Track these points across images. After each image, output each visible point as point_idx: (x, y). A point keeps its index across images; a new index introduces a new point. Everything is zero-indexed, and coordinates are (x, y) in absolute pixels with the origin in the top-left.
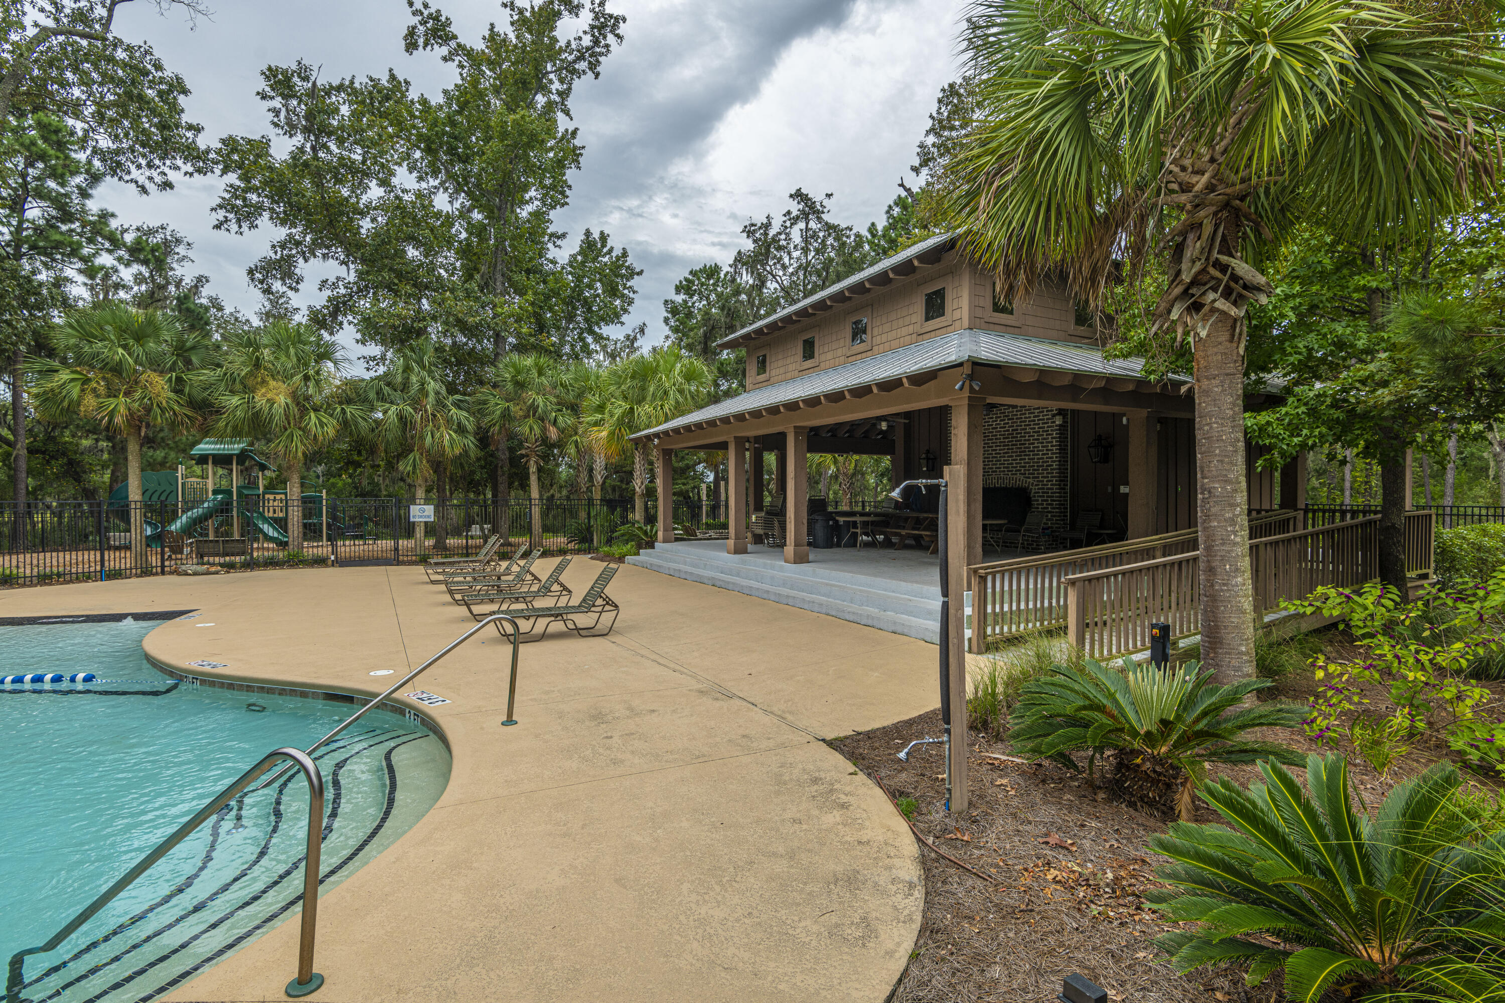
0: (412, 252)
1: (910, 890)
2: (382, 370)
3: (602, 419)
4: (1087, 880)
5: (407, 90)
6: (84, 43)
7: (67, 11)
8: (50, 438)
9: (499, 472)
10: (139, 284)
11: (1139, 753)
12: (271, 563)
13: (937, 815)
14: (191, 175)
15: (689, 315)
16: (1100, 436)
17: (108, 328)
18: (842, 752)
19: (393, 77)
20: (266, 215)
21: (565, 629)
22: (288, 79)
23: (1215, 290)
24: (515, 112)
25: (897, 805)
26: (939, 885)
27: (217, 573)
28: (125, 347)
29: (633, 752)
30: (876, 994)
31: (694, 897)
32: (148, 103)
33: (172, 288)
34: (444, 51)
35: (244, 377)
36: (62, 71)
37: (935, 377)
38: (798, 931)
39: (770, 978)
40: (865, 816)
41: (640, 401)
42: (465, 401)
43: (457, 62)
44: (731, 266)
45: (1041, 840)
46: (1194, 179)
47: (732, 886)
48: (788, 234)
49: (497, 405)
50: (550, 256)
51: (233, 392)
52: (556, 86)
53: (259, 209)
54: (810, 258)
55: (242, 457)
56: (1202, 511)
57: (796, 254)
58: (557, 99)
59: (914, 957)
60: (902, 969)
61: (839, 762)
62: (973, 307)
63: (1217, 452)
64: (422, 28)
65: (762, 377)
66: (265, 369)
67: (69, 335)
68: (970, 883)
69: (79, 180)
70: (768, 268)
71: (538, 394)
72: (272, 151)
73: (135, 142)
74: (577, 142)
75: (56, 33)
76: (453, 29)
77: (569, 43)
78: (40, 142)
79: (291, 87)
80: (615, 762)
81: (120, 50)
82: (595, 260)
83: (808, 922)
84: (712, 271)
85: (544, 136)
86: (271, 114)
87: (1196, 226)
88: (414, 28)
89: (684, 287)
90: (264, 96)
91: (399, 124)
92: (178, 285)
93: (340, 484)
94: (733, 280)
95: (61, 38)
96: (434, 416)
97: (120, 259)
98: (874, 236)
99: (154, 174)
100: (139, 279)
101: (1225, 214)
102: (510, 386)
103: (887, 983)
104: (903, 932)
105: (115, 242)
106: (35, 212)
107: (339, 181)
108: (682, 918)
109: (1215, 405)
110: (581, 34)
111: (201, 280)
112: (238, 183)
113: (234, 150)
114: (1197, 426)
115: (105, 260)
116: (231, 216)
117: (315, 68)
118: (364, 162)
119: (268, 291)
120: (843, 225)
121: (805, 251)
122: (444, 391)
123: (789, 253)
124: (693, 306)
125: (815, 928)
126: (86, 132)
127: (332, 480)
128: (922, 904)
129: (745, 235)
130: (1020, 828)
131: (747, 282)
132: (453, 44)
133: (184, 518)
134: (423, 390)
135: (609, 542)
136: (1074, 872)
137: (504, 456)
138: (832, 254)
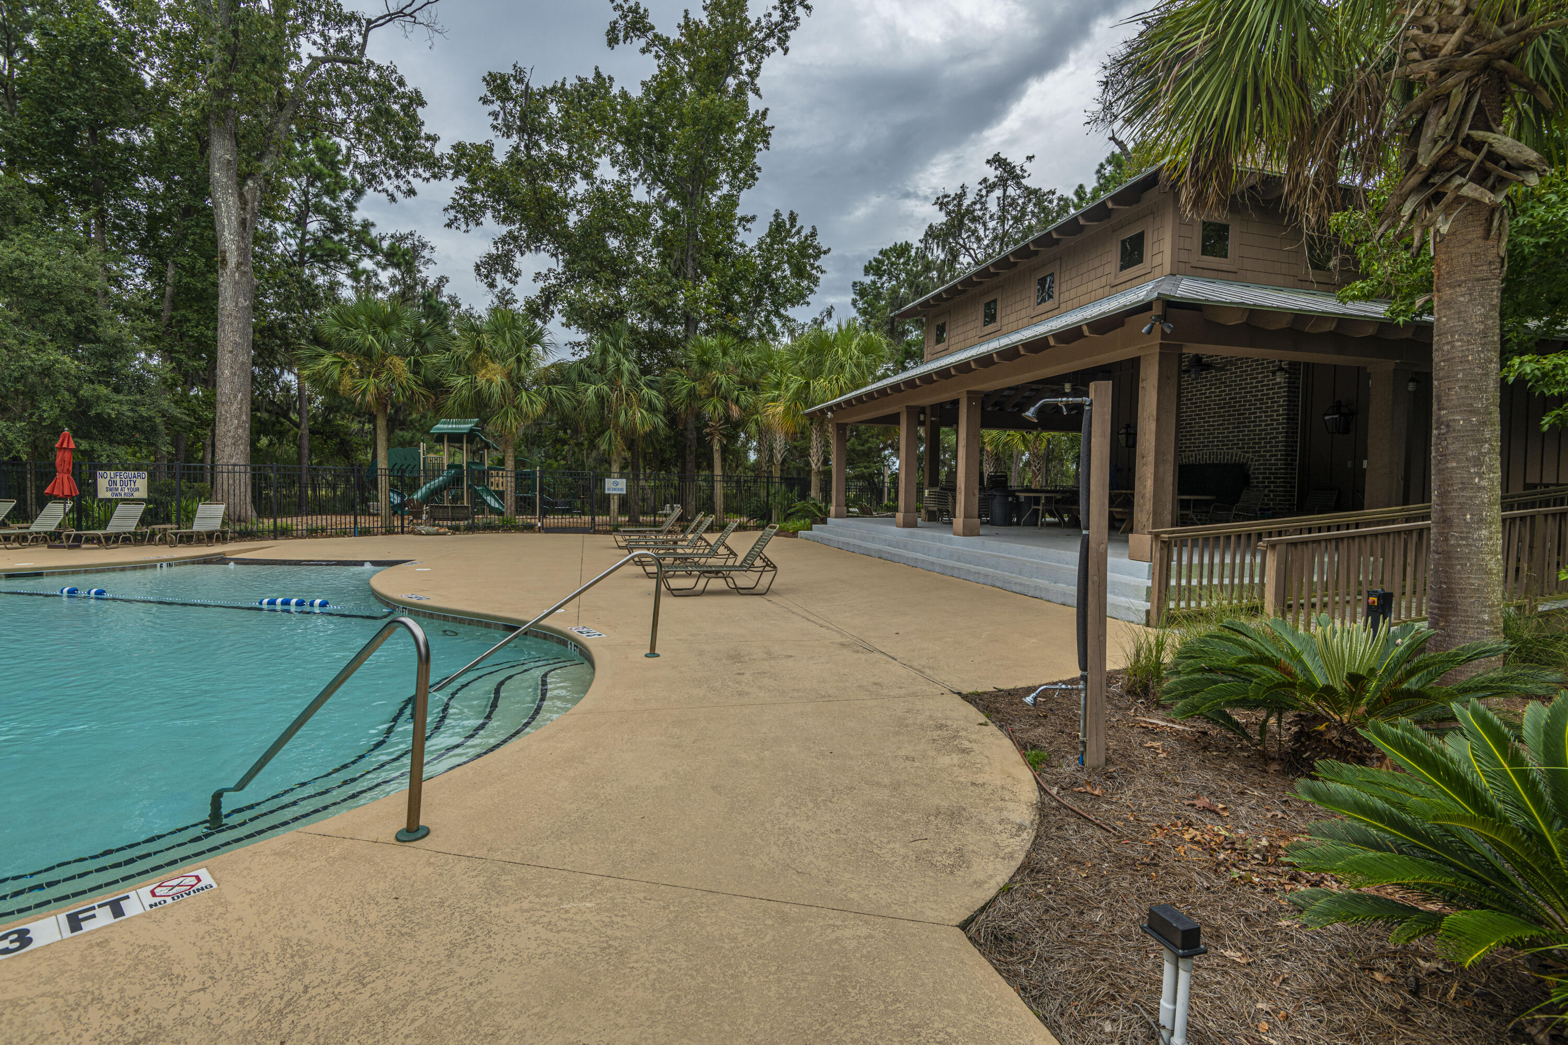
0: (613, 243)
1: (1018, 831)
2: (586, 354)
3: (779, 396)
4: (1233, 843)
5: (611, 86)
6: (345, 68)
7: (333, 41)
8: (327, 421)
9: (688, 451)
10: (394, 286)
11: (1324, 719)
12: (489, 528)
13: (1068, 768)
14: (428, 180)
15: (878, 296)
16: (1339, 402)
17: (362, 318)
18: (976, 705)
19: (598, 75)
20: (489, 214)
21: (726, 587)
22: (505, 81)
23: (1462, 174)
24: (705, 96)
25: (1024, 756)
26: (1053, 830)
27: (444, 534)
28: (374, 334)
29: (760, 687)
30: (952, 916)
31: (785, 809)
32: (394, 116)
33: (419, 289)
34: (642, 43)
35: (468, 360)
36: (327, 94)
37: (1122, 324)
38: (884, 851)
39: (842, 887)
40: (986, 761)
41: (817, 374)
42: (657, 381)
43: (654, 53)
44: (921, 241)
45: (1186, 802)
46: (1441, 40)
47: (825, 805)
48: (983, 204)
49: (684, 384)
50: (739, 240)
51: (459, 374)
52: (747, 66)
53: (483, 207)
54: (1007, 227)
55: (471, 436)
56: (1437, 450)
57: (991, 224)
58: (747, 79)
59: (1006, 890)
60: (988, 899)
61: (973, 713)
62: (1176, 250)
63: (1460, 376)
64: (622, 23)
65: (940, 347)
66: (486, 352)
67: (332, 325)
68: (1088, 832)
69: (347, 194)
70: (961, 242)
71: (722, 373)
72: (495, 154)
73: (386, 156)
74: (767, 123)
75: (324, 61)
76: (650, 20)
77: (759, 21)
78: (318, 164)
79: (507, 90)
80: (740, 694)
81: (372, 71)
82: (782, 242)
83: (897, 845)
84: (902, 250)
85: (732, 118)
86: (492, 118)
87: (1443, 99)
88: (615, 22)
89: (874, 268)
90: (485, 101)
91: (603, 120)
92: (424, 285)
93: (555, 465)
94: (924, 257)
95: (328, 65)
96: (627, 395)
97: (378, 264)
98: (1081, 199)
99: (401, 183)
100: (394, 281)
101: (1483, 78)
102: (695, 367)
103: (967, 909)
104: (999, 866)
105: (375, 248)
106: (314, 225)
107: (547, 176)
108: (768, 826)
109: (1459, 319)
110: (771, 10)
111: (443, 280)
112: (466, 185)
113: (464, 155)
114: (1434, 347)
115: (367, 264)
116: (459, 216)
117: (528, 71)
118: (570, 157)
119: (492, 285)
120: (1046, 189)
121: (1002, 220)
122: (637, 372)
123: (984, 224)
124: (882, 287)
125: (903, 851)
126: (349, 149)
127: (549, 461)
128: (1029, 845)
129: (937, 207)
130: (1164, 788)
131: (938, 257)
132: (650, 35)
133: (424, 489)
134: (618, 371)
135: (787, 517)
136: (1219, 835)
137: (692, 436)
138: (1034, 222)
